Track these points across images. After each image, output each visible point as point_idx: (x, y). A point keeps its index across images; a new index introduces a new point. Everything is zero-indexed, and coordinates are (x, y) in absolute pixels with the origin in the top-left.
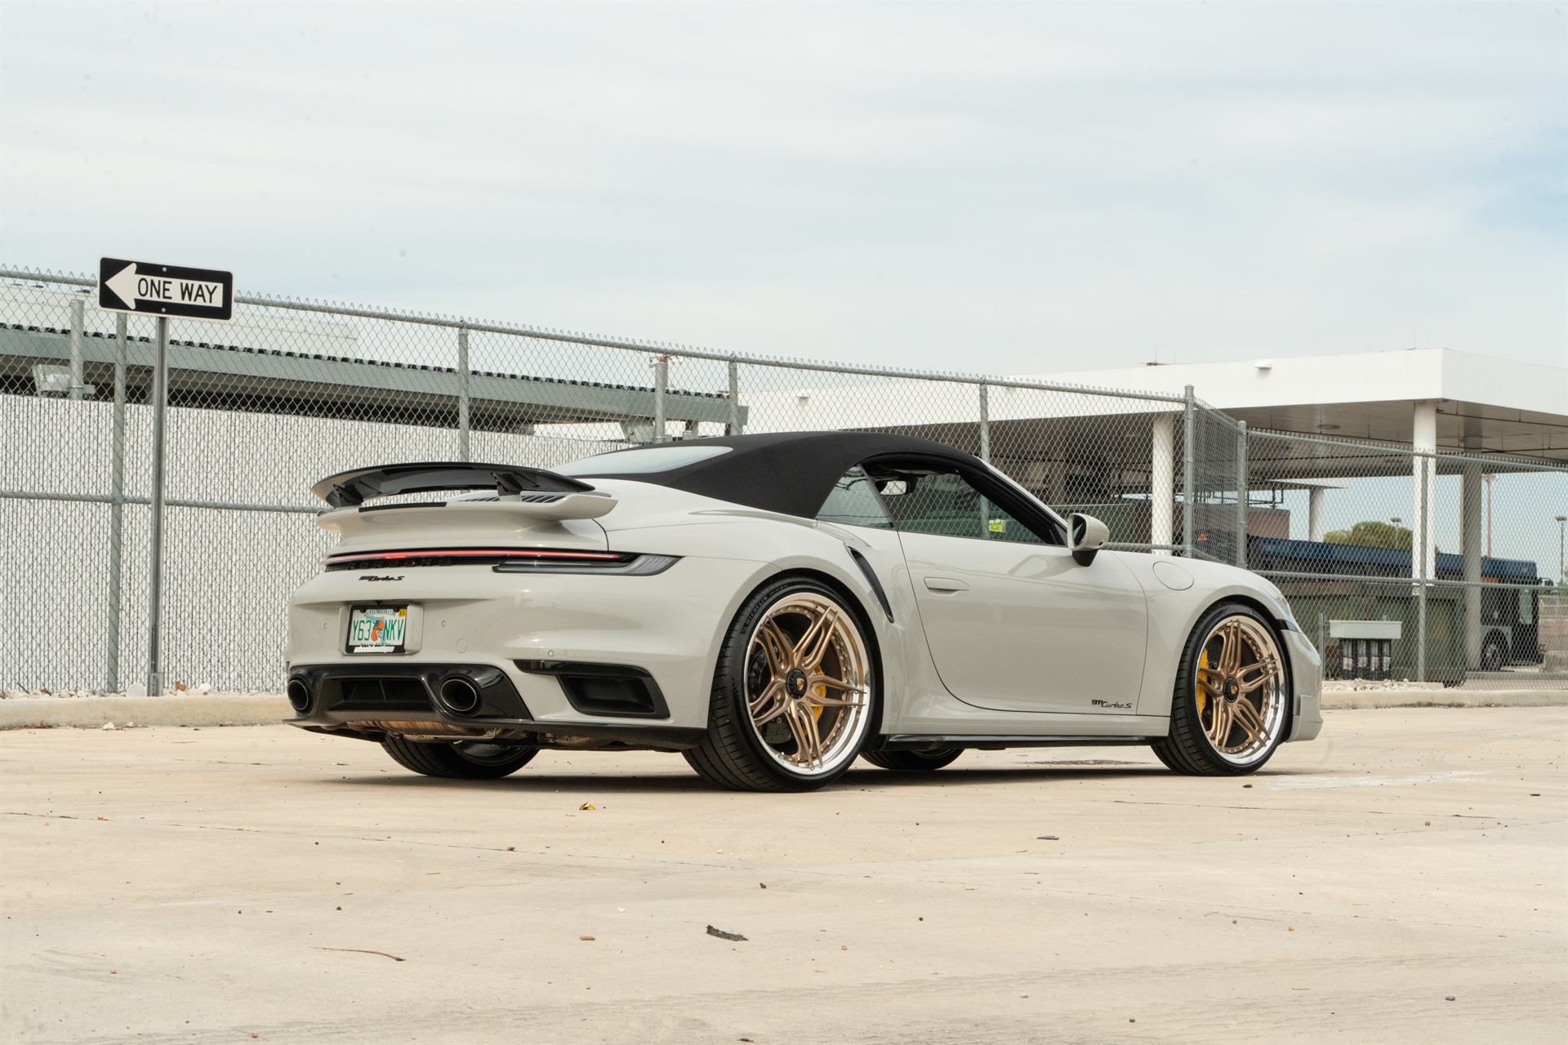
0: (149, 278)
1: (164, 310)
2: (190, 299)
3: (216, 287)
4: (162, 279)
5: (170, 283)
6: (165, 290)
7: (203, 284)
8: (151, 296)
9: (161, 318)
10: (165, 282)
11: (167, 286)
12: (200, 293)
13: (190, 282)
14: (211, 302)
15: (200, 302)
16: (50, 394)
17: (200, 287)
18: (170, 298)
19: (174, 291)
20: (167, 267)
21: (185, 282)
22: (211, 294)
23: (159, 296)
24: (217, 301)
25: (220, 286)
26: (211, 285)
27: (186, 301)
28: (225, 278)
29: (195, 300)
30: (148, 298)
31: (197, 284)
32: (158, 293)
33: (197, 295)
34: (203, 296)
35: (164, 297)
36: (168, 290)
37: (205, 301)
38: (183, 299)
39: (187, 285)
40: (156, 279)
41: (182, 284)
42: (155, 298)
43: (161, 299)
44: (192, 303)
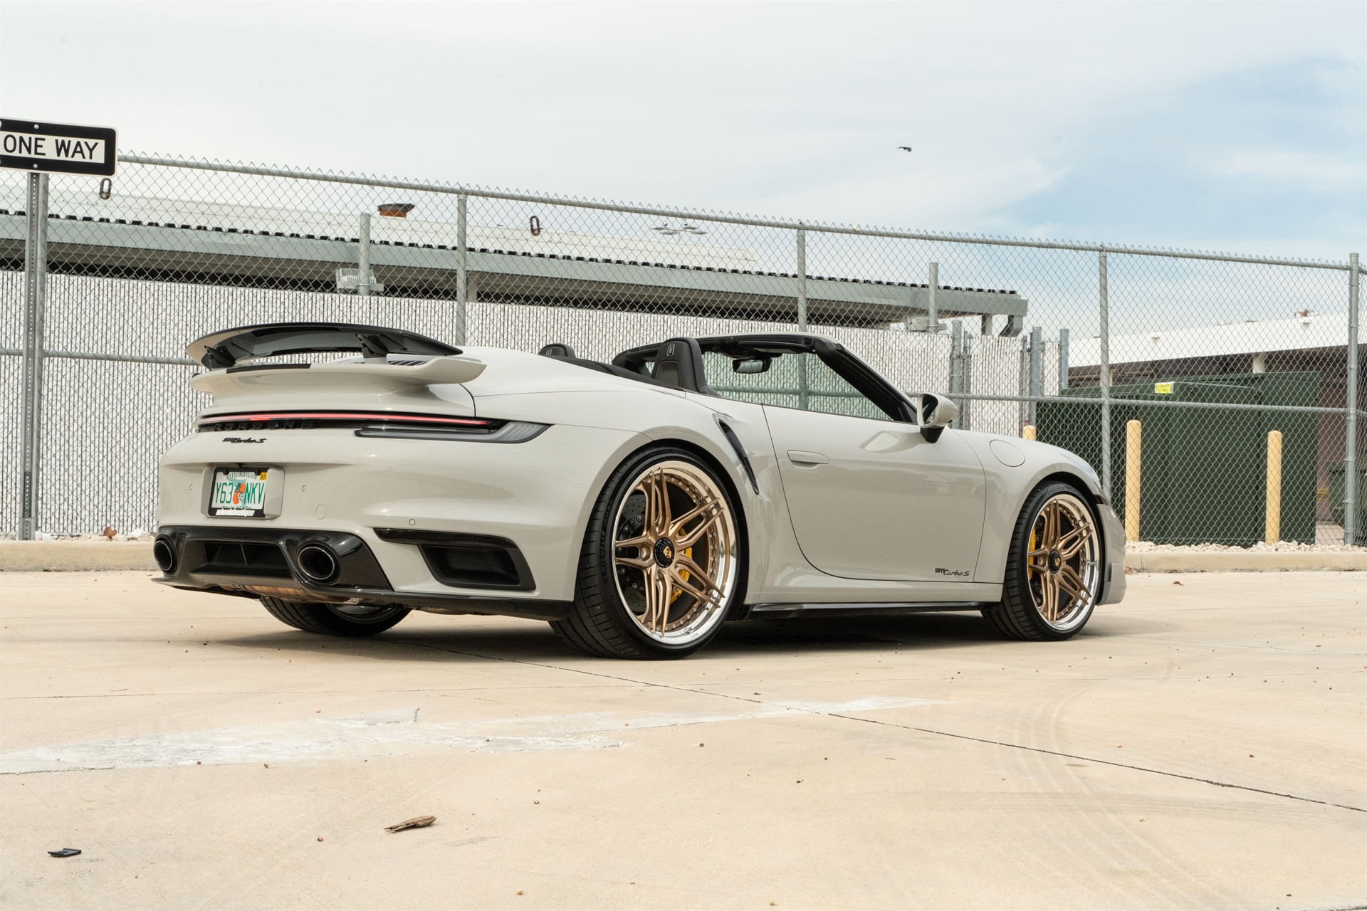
0: (17, 135)
1: (35, 166)
2: (67, 156)
3: (96, 144)
4: (34, 136)
5: (44, 139)
6: (37, 146)
7: (82, 141)
8: (20, 152)
9: (32, 174)
10: (36, 139)
11: (39, 143)
12: (78, 149)
13: (66, 139)
14: (91, 158)
15: (78, 158)
16: (346, 292)
17: (79, 144)
18: (44, 154)
19: (48, 148)
20: (39, 124)
21: (60, 139)
22: (91, 150)
23: (30, 152)
24: (99, 157)
25: (102, 143)
26: (91, 142)
27: (62, 157)
28: (108, 136)
29: (73, 156)
30: (16, 154)
31: (74, 141)
32: (29, 150)
33: (75, 151)
34: (81, 152)
35: (36, 153)
36: (41, 146)
37: (84, 157)
38: (59, 155)
39: (63, 142)
40: (26, 136)
41: (57, 141)
42: (25, 154)
43: (33, 155)
44: (69, 159)
